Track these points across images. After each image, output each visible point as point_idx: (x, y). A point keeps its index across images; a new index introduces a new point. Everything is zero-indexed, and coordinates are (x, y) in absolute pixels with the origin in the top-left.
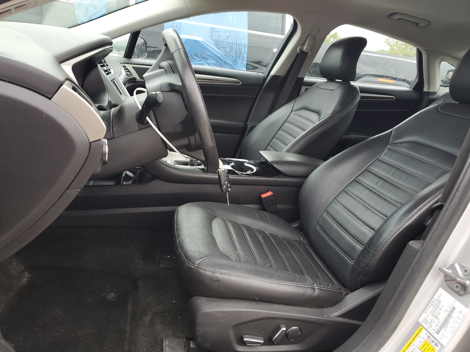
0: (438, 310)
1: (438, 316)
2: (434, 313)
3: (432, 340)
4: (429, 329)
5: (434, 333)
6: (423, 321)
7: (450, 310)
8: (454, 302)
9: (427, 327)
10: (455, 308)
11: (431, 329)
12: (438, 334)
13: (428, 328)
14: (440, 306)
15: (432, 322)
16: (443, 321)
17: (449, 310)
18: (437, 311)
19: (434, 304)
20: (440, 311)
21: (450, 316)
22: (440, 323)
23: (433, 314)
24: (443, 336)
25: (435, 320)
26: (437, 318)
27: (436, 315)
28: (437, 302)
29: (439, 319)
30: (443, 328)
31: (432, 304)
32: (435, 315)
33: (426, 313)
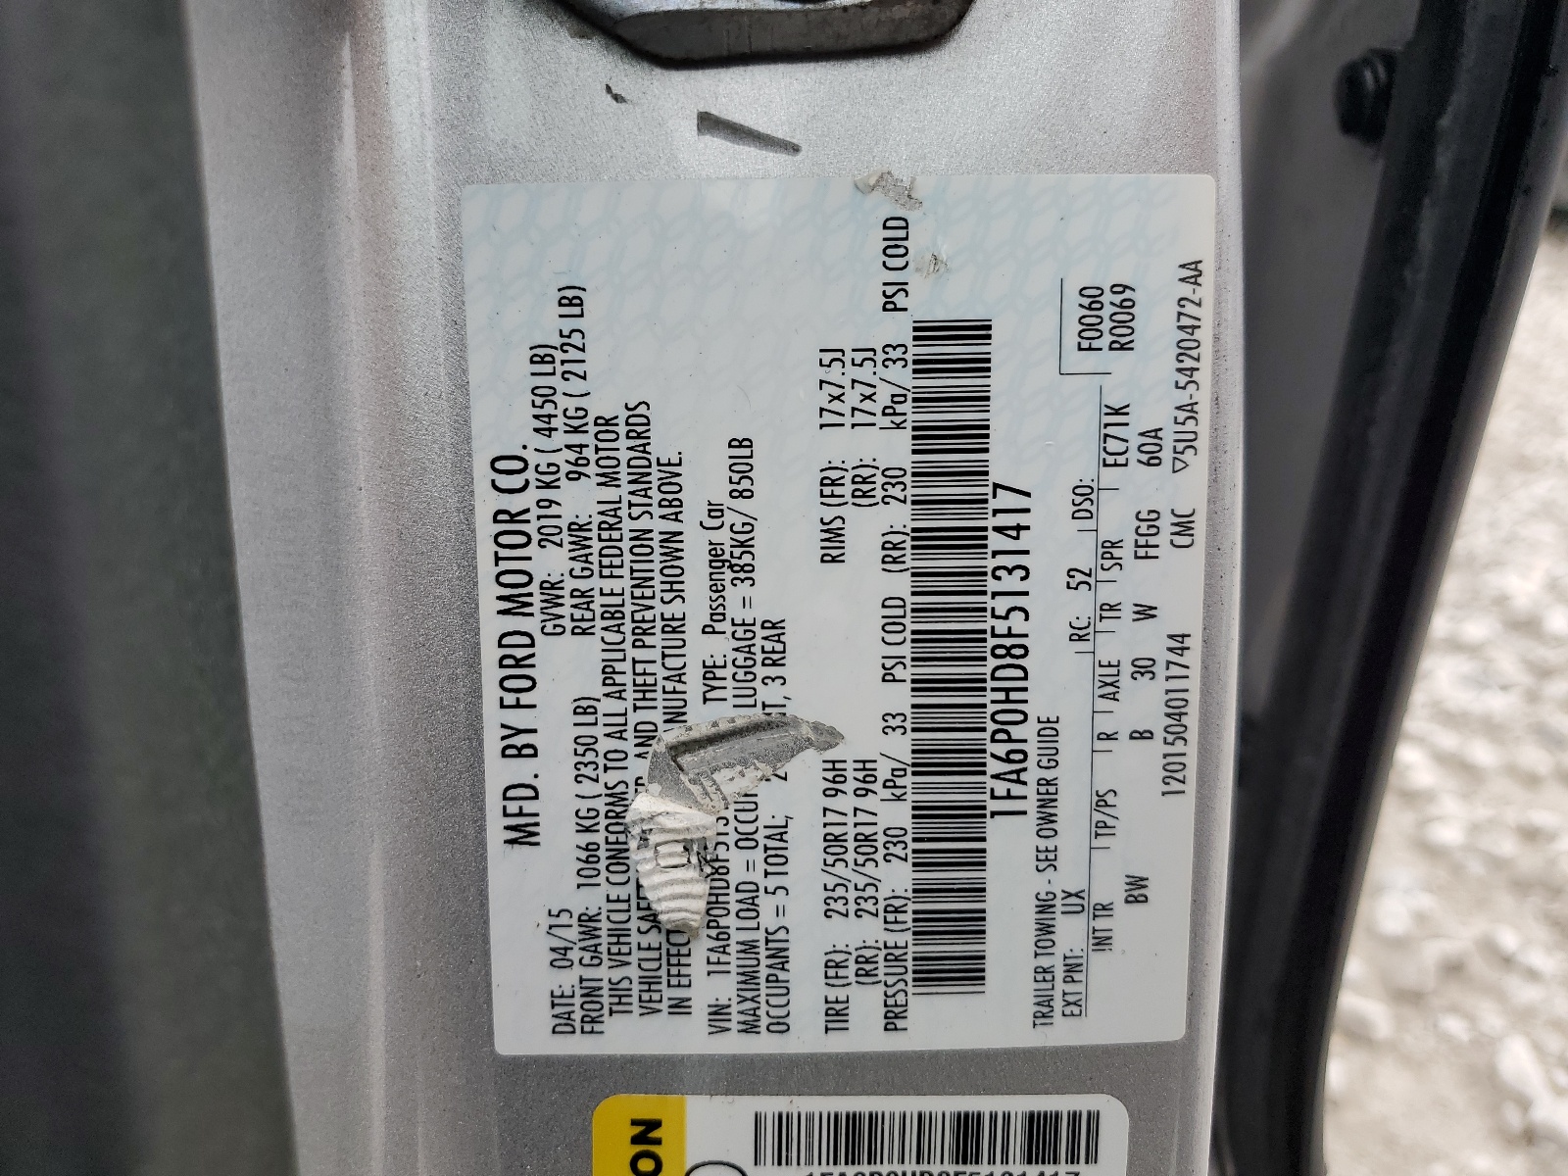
0: (695, 606)
1: (769, 694)
2: (675, 716)
3: (944, 1139)
4: (780, 1026)
5: (893, 1018)
6: (591, 993)
7: (904, 439)
8: (877, 238)
9: (718, 1012)
10: (981, 331)
11: (807, 991)
12: (970, 973)
13: (750, 1028)
14: (694, 511)
15: (740, 865)
16: (901, 698)
17: (895, 449)
18: (692, 630)
19: (550, 562)
20: (733, 595)
21: (975, 539)
22: (883, 772)
23: (673, 735)
24: (1071, 933)
25: (769, 812)
26: (768, 740)
27: (724, 713)
28: (579, 501)
29: (828, 736)
30: (977, 812)
31: (515, 604)
32: (701, 718)
33: (523, 834)
